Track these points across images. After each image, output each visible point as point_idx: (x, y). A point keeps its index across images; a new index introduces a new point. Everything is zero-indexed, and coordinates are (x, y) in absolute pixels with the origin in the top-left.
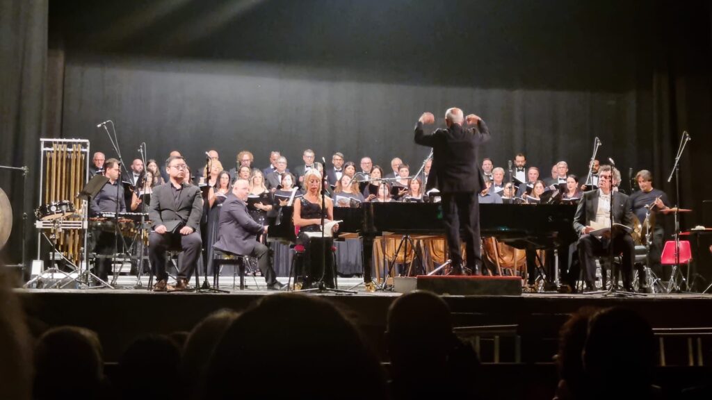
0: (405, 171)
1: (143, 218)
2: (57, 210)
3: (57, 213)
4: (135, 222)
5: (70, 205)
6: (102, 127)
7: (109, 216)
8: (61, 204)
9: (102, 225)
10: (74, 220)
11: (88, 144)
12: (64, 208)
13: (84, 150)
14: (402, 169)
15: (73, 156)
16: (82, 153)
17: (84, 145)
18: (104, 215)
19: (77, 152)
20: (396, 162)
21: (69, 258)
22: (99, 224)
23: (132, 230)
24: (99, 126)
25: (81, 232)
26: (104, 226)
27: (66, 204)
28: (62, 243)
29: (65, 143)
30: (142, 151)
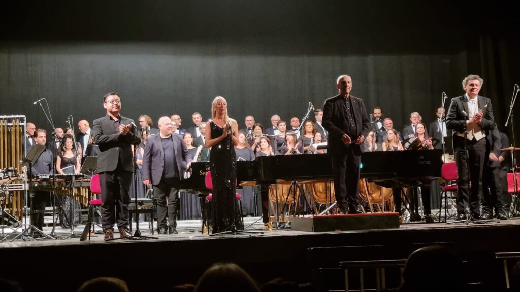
0: (283, 125)
1: (74, 178)
2: (4, 176)
3: (4, 179)
4: (66, 181)
5: (15, 171)
6: (38, 104)
7: (45, 177)
8: (8, 171)
9: (38, 186)
10: (16, 183)
11: (25, 119)
12: (10, 174)
13: (21, 124)
14: (281, 124)
15: (13, 130)
16: (20, 126)
17: (22, 120)
18: (40, 178)
19: (16, 126)
20: (275, 118)
21: (14, 215)
22: (36, 185)
23: (63, 188)
24: (35, 103)
25: (23, 192)
26: (40, 186)
27: (11, 171)
28: (7, 203)
29: (5, 119)
30: (69, 122)
